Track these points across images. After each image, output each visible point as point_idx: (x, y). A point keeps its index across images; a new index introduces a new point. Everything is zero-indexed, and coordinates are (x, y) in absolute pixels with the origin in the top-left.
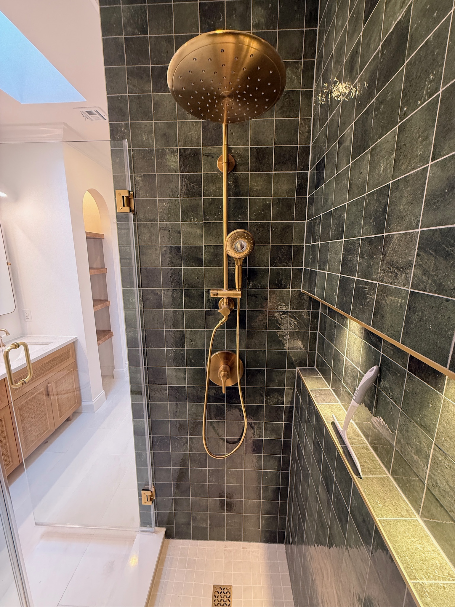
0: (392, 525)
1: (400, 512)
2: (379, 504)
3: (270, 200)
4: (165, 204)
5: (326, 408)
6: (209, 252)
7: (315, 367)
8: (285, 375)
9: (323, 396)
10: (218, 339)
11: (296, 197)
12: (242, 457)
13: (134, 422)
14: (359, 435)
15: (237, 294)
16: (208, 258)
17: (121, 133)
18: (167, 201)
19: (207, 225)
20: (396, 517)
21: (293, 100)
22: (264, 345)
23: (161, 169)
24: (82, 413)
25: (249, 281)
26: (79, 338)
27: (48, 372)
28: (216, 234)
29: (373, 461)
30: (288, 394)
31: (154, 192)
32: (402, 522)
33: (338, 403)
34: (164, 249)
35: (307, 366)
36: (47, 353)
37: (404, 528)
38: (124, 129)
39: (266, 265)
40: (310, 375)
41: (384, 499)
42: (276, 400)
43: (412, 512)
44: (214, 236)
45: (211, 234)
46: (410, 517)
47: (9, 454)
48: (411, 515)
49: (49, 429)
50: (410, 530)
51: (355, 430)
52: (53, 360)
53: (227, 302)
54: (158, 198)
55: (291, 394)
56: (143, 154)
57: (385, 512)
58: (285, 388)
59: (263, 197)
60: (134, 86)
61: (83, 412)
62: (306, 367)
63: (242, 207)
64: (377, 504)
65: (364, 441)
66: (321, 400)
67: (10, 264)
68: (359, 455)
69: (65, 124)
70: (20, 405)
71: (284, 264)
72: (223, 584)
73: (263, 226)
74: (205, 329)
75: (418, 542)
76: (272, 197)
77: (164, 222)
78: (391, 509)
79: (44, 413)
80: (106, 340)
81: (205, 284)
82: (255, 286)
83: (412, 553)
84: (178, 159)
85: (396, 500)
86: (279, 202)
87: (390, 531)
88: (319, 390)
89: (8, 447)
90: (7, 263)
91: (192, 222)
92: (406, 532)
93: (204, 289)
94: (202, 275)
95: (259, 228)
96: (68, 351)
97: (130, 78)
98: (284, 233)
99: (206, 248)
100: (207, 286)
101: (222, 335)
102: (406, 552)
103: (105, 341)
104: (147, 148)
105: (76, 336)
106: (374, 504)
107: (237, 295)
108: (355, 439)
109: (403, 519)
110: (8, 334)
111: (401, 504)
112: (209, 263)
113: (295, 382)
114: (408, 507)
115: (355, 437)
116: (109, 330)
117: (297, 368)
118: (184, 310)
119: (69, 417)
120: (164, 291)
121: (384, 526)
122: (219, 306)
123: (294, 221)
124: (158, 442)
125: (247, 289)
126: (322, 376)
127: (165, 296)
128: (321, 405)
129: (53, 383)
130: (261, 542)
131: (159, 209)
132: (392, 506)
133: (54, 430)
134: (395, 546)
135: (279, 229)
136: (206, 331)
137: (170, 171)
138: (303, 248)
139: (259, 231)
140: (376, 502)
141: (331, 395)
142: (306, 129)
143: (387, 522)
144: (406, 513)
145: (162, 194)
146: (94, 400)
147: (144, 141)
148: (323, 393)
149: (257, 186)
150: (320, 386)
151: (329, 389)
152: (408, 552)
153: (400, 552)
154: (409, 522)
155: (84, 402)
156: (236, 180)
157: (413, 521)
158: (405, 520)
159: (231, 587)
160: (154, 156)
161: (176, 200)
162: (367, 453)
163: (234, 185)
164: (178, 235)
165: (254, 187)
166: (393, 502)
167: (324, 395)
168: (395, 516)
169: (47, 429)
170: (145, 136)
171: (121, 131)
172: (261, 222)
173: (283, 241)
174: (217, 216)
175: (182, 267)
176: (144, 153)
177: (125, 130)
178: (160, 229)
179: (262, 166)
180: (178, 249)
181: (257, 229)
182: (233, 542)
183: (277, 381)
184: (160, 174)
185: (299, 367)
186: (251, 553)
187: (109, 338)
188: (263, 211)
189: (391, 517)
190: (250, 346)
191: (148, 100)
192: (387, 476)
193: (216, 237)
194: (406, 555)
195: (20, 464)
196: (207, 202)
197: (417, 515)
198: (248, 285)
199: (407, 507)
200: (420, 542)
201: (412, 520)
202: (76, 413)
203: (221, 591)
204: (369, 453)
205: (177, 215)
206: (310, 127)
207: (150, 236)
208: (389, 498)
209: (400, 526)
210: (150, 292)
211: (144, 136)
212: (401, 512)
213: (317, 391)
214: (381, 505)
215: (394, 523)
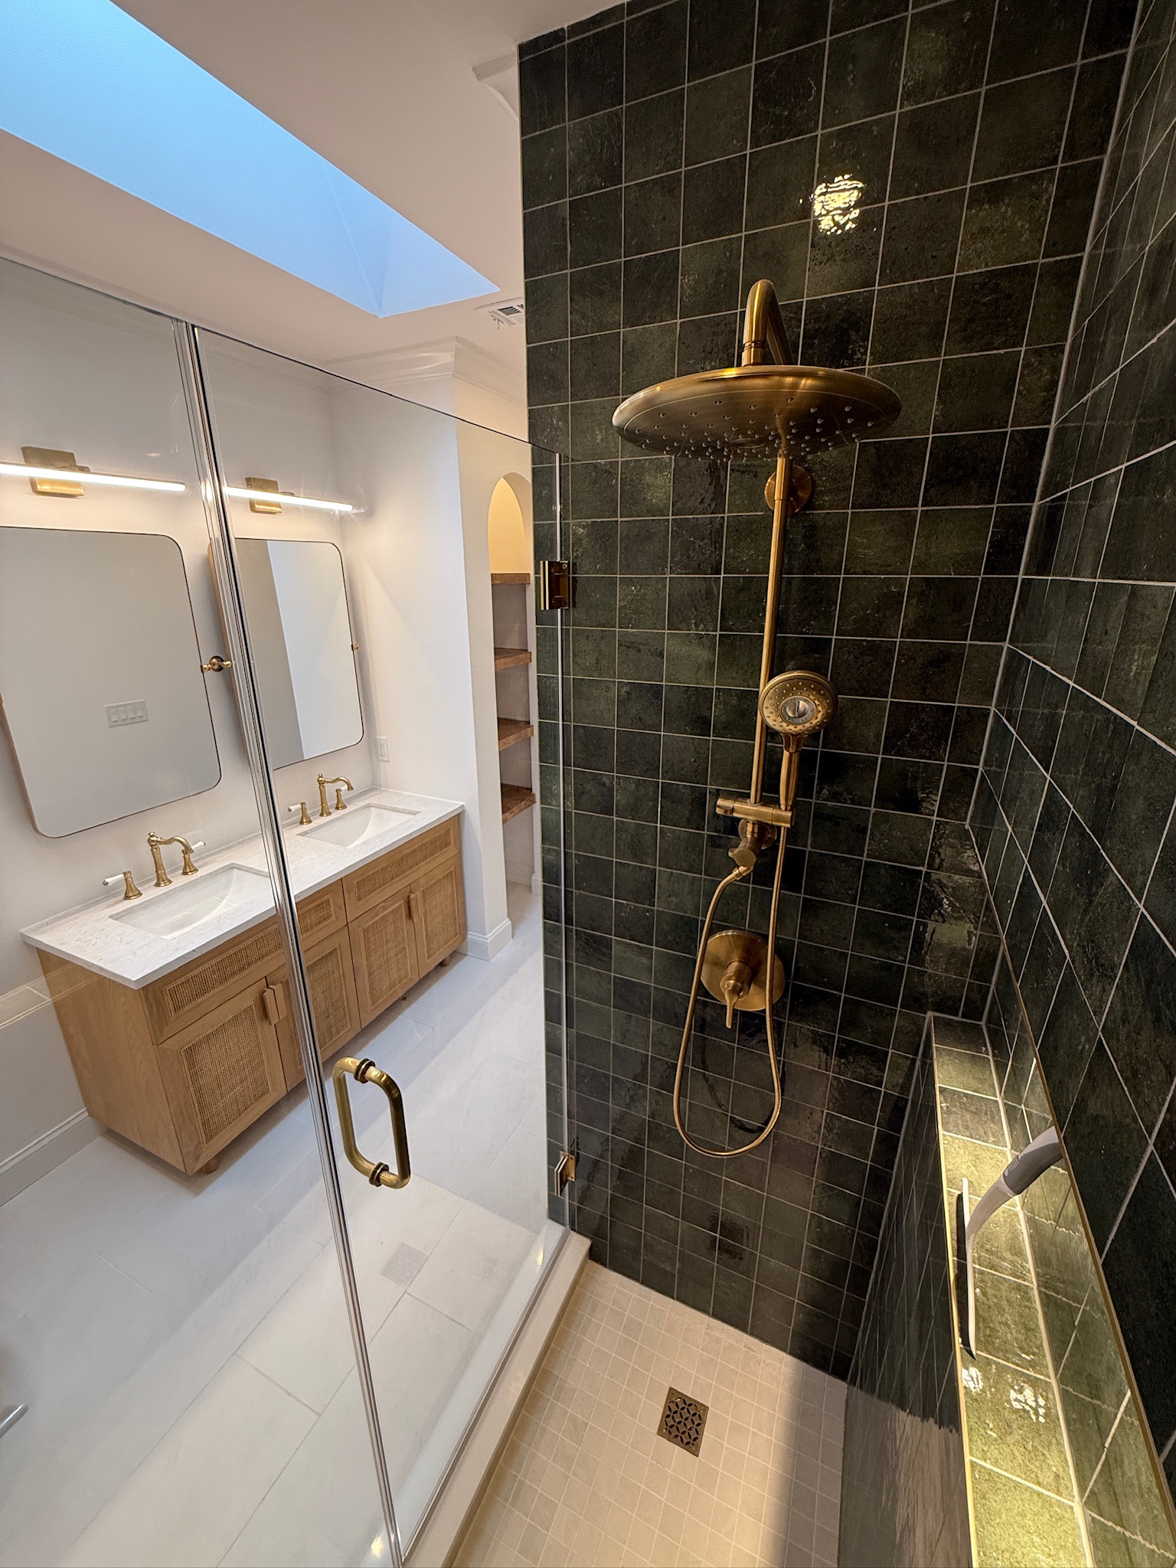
0: (999, 1485)
1: (1036, 1470)
2: (991, 1430)
3: (901, 583)
4: (633, 588)
5: (962, 1152)
6: (726, 704)
7: (983, 1023)
8: (893, 1021)
9: (968, 1116)
10: (730, 901)
11: (982, 576)
12: (763, 1166)
13: (547, 1026)
14: (1020, 1252)
15: (781, 815)
16: (724, 718)
17: (551, 431)
18: (638, 582)
19: (728, 641)
20: (1019, 1476)
21: (1008, 297)
22: (845, 939)
23: (630, 508)
24: (466, 955)
25: (820, 784)
26: (467, 808)
27: (410, 871)
28: (748, 664)
29: (1028, 1329)
30: (895, 1067)
31: (613, 559)
32: (1028, 1494)
33: (1004, 1149)
34: (625, 689)
35: (960, 1014)
36: (411, 834)
37: (1027, 1505)
38: (557, 421)
39: (870, 748)
40: (958, 1043)
41: (1008, 1426)
42: (863, 1071)
43: (1069, 1486)
44: (742, 669)
45: (736, 662)
46: (1059, 1493)
47: (347, 1010)
48: (1061, 1489)
49: (410, 976)
50: (1041, 1518)
51: (1015, 1235)
52: (422, 847)
53: (756, 830)
54: (619, 576)
55: (906, 1069)
56: (594, 474)
57: (997, 1452)
58: (890, 1051)
59: (882, 577)
60: (584, 316)
61: (469, 953)
62: (957, 1015)
63: (821, 602)
64: (985, 1428)
65: (1029, 1272)
66: (956, 1125)
67: (358, 648)
68: (995, 1300)
69: (458, 339)
70: (365, 926)
71: (924, 751)
72: (689, 1395)
73: (873, 648)
74: (703, 876)
75: (1047, 1550)
76: (909, 577)
77: (629, 630)
78: (1017, 1454)
79: (401, 946)
80: (522, 810)
81: (712, 776)
82: (835, 796)
83: (1017, 1562)
84: (669, 483)
85: (1041, 1441)
86: (926, 590)
87: (987, 1496)
88: (966, 1095)
89: (345, 998)
90: (352, 646)
91: (692, 632)
92: (1025, 1516)
93: (709, 787)
94: (705, 755)
95: (861, 654)
96: (448, 832)
97: (576, 298)
98: (934, 672)
99: (719, 695)
100: (714, 782)
101: (742, 895)
102: (1003, 1552)
103: (518, 813)
104: (602, 461)
105: (464, 803)
106: (977, 1423)
107: (779, 819)
108: (1004, 1260)
109: (1036, 1488)
110: (350, 788)
111: (1048, 1456)
112: (725, 729)
113: (919, 1045)
114: (1064, 1470)
115: (1007, 1255)
116: (527, 789)
117: (930, 1014)
118: (659, 825)
119: (444, 960)
120: (620, 779)
121: (976, 1479)
122: (739, 830)
123: (968, 642)
124: (588, 1078)
125: (813, 801)
126: (990, 1057)
127: (620, 791)
128: (950, 1139)
129: (419, 894)
130: (790, 1353)
131: (620, 600)
132: (1022, 1449)
133: (418, 980)
134: (984, 1528)
135: (920, 661)
136: (705, 880)
137: (649, 513)
138: (989, 714)
139: (860, 663)
140: (985, 1423)
141: (993, 1118)
142: (1042, 379)
143: (990, 1474)
144: (1051, 1479)
145: (628, 566)
146: (490, 936)
147: (598, 444)
148: (973, 1108)
149: (868, 547)
150: (974, 1084)
151: (997, 1101)
152: (1006, 1555)
153: (989, 1547)
154: (1047, 1502)
155: (472, 935)
156: (811, 533)
157: (1060, 1505)
158: (1039, 1494)
159: (706, 1408)
160: (617, 480)
161: (658, 580)
162: (1020, 1305)
163: (805, 544)
164: (659, 659)
165: (859, 550)
166: (1031, 1443)
167: (972, 1112)
168: (1018, 1472)
169: (406, 977)
170: (601, 432)
171: (552, 425)
172: (869, 639)
173: (928, 691)
174: (754, 620)
175: (662, 734)
176: (597, 472)
177: (560, 423)
178: (620, 645)
179: (889, 492)
180: (657, 691)
181: (856, 657)
182: (726, 1327)
183: (870, 1030)
184: (628, 519)
185: (934, 1011)
186: (762, 1364)
187: (526, 808)
188: (878, 612)
189: (1005, 1470)
190: (806, 933)
191: (613, 347)
192: (1048, 1380)
193: (747, 671)
194: (1000, 1557)
195: (362, 1030)
196: (731, 586)
197: (1077, 1498)
198: (819, 793)
199: (1061, 1469)
200: (1052, 1553)
201: (1057, 1500)
202: (456, 955)
203: (684, 1406)
204: (1026, 1307)
205: (659, 614)
206: (1056, 371)
207: (597, 659)
208: (1025, 1428)
209: (1018, 1497)
210: (590, 778)
211: (598, 433)
212: (1039, 1472)
213: (959, 1097)
214: (994, 1435)
215: (1005, 1485)
